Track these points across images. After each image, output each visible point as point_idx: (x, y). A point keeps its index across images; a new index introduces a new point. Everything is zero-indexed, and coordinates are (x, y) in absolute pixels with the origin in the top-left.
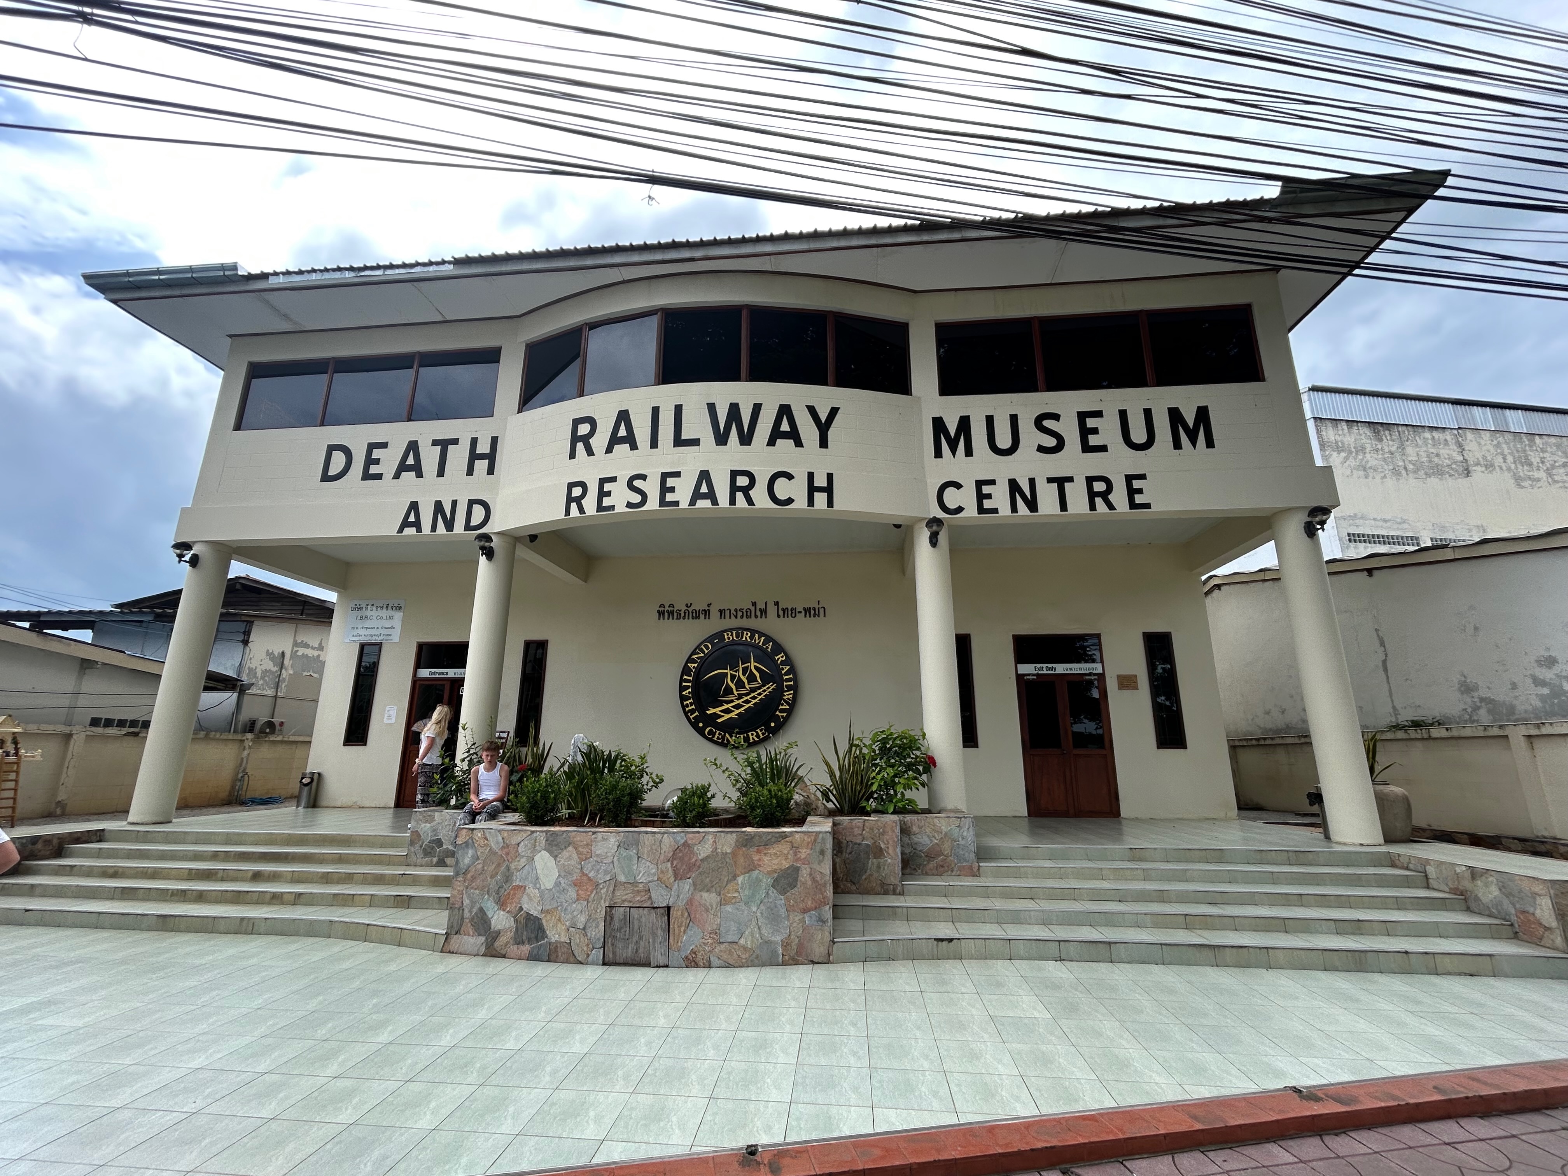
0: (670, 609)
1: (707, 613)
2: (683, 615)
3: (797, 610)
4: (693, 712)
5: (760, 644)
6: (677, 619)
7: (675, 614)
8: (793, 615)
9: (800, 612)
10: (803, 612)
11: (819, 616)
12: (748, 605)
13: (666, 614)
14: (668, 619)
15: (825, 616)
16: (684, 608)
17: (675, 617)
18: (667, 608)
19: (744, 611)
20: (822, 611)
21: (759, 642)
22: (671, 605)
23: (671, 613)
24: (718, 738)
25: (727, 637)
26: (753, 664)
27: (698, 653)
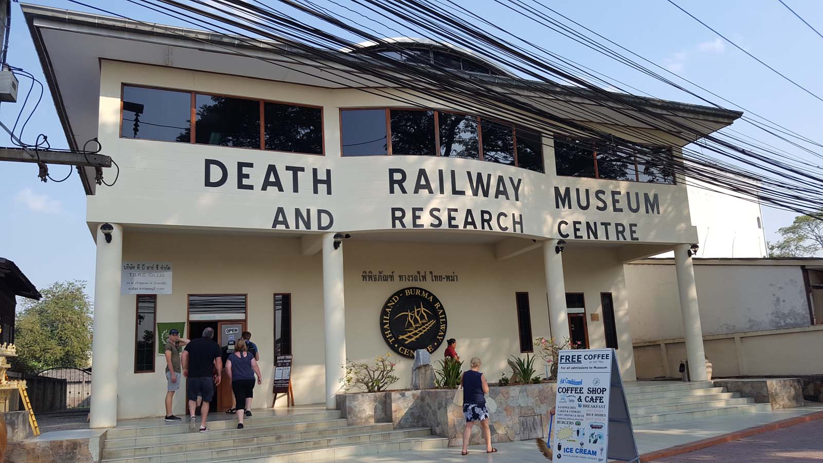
0: (370, 274)
1: (392, 277)
2: (378, 278)
4: (391, 338)
9: (444, 278)
10: (446, 278)
11: (454, 281)
14: (369, 281)
16: (378, 274)
18: (368, 274)
20: (455, 277)
21: (425, 296)
22: (370, 272)
23: (370, 277)
24: (406, 353)
25: (407, 293)
26: (423, 309)
27: (391, 303)
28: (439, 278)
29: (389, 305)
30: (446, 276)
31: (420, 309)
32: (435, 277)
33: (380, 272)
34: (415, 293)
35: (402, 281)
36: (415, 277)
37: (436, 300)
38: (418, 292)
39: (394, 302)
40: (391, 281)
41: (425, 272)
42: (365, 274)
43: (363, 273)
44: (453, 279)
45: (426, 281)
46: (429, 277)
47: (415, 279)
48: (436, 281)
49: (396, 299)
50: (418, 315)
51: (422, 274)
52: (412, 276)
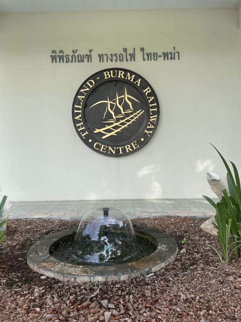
0: (60, 54)
1: (89, 57)
2: (70, 59)
3: (158, 55)
4: (83, 131)
5: (132, 81)
6: (66, 62)
7: (65, 59)
8: (155, 58)
9: (160, 56)
10: (163, 56)
11: (174, 59)
12: (120, 51)
13: (58, 59)
14: (60, 62)
15: (179, 59)
16: (71, 54)
17: (65, 60)
18: (58, 54)
19: (118, 56)
20: (177, 55)
21: (131, 79)
22: (61, 51)
23: (61, 58)
24: (103, 150)
25: (107, 76)
26: (127, 96)
27: (85, 88)
28: (152, 57)
29: (82, 91)
30: (163, 53)
31: (123, 96)
32: (148, 55)
33: (73, 51)
34: (118, 75)
35: (103, 61)
36: (120, 56)
37: (145, 83)
38: (121, 75)
39: (89, 87)
40: (88, 61)
41: (134, 49)
42: (55, 54)
43: (52, 53)
44: (173, 56)
45: (134, 60)
46: (139, 55)
47: (120, 59)
48: (148, 60)
49: (91, 83)
50: (120, 104)
51: (130, 51)
52: (115, 55)
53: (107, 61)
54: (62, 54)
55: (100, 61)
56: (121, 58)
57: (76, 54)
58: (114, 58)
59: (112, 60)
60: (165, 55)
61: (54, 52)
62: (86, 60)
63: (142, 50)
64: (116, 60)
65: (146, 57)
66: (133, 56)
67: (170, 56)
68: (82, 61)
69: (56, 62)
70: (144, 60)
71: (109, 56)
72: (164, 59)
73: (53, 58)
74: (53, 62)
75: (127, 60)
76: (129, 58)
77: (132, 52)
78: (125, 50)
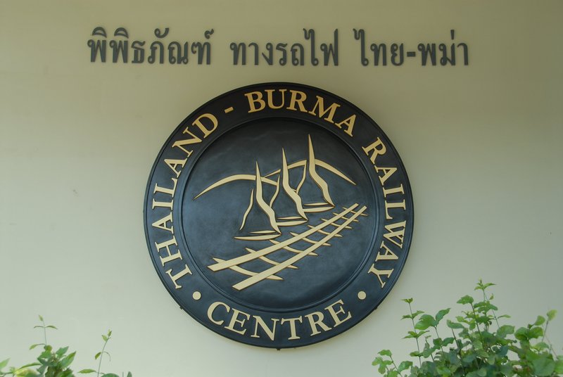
1: (203, 50)
3: (406, 50)
4: (176, 265)
5: (330, 119)
6: (135, 61)
7: (131, 52)
8: (397, 60)
9: (412, 54)
10: (419, 54)
11: (453, 63)
12: (294, 36)
13: (109, 51)
14: (115, 60)
15: (466, 63)
17: (131, 57)
18: (111, 37)
19: (288, 49)
20: (460, 52)
21: (327, 115)
22: (121, 31)
23: (120, 50)
24: (237, 326)
25: (254, 104)
26: (314, 162)
27: (188, 137)
28: (389, 55)
29: (178, 144)
30: (421, 47)
31: (303, 163)
32: (375, 49)
33: (157, 33)
34: (288, 103)
35: (244, 63)
36: (294, 51)
37: (369, 128)
38: (297, 102)
39: (200, 134)
40: (200, 62)
41: (336, 33)
42: (101, 38)
43: (94, 33)
44: (449, 55)
45: (336, 63)
46: (349, 49)
47: (294, 58)
48: (376, 63)
49: (208, 124)
50: (293, 186)
51: (325, 37)
52: (281, 47)
53: (257, 63)
54: (123, 39)
55: (236, 62)
56: (298, 55)
57: (166, 41)
58: (278, 55)
59: (270, 61)
60: (427, 52)
61: (99, 31)
62: (193, 58)
63: (360, 35)
64: (283, 61)
65: (370, 55)
66: (332, 52)
67: (439, 55)
68: (183, 59)
69: (104, 60)
70: (364, 61)
71: (263, 49)
72: (424, 63)
73: (97, 50)
74: (93, 59)
75: (314, 61)
76: (320, 55)
77: (330, 40)
78: (310, 34)
